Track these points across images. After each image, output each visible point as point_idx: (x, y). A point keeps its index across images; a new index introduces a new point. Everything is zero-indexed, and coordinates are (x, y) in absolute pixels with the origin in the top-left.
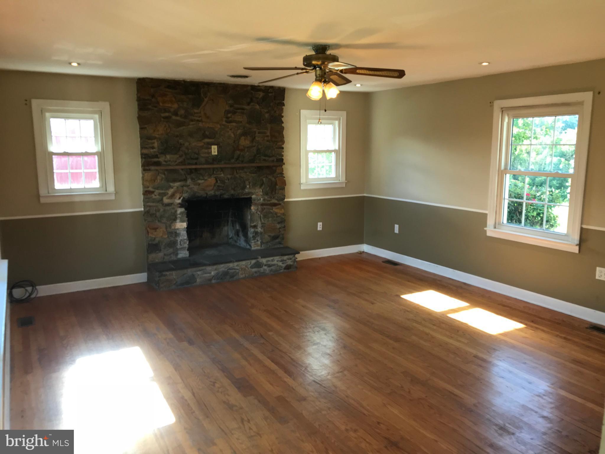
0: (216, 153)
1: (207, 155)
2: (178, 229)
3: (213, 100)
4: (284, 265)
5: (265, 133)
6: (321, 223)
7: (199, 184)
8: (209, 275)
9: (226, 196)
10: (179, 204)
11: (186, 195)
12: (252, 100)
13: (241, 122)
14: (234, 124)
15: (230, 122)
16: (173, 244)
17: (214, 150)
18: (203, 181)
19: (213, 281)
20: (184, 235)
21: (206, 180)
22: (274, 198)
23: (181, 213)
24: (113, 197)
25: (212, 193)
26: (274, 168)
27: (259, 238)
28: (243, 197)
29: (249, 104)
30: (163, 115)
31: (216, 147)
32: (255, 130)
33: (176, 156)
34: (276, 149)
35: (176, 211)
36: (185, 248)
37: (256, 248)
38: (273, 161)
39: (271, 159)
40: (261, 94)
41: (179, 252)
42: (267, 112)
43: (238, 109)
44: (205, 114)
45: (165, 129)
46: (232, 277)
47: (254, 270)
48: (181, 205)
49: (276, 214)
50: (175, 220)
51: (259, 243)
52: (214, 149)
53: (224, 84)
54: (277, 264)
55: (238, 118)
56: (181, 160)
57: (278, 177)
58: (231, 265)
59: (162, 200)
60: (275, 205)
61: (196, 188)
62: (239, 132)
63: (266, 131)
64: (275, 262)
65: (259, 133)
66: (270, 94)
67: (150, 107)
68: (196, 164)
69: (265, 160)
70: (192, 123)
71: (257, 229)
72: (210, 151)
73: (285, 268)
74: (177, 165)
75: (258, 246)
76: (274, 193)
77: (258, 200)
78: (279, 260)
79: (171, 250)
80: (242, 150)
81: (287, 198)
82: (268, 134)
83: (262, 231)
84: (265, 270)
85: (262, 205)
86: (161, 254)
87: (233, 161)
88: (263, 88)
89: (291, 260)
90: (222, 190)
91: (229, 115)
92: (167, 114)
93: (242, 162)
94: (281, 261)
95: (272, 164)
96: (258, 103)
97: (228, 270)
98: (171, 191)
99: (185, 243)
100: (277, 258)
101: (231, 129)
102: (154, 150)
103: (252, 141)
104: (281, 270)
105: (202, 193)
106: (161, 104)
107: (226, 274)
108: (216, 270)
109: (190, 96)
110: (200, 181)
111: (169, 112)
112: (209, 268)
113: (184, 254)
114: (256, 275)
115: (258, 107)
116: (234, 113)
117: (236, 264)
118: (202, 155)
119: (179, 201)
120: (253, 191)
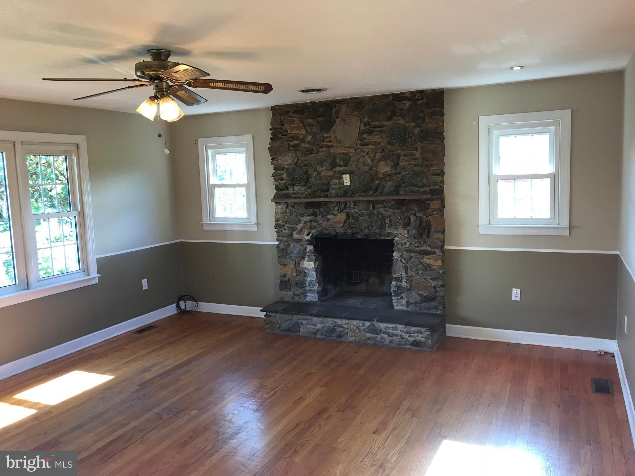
0: (349, 184)
1: (339, 186)
2: (306, 268)
3: (344, 120)
4: (412, 339)
5: (412, 155)
6: (519, 291)
7: (328, 220)
8: (314, 327)
9: (359, 236)
10: (308, 240)
11: (314, 231)
12: (394, 114)
13: (379, 143)
14: (371, 147)
15: (366, 145)
16: (301, 284)
17: (347, 180)
18: (333, 216)
19: (319, 336)
20: (312, 276)
21: (335, 215)
22: (425, 243)
23: (310, 251)
24: (256, 229)
25: (342, 231)
26: (428, 202)
27: (404, 295)
28: (382, 238)
29: (389, 119)
30: (291, 143)
31: (348, 176)
32: (399, 152)
33: (303, 188)
34: (430, 177)
35: (306, 248)
36: (314, 290)
37: (400, 308)
38: (425, 192)
39: (422, 190)
40: (408, 103)
41: (308, 294)
42: (415, 127)
43: (375, 127)
44: (336, 138)
45: (292, 158)
46: (340, 336)
47: (369, 335)
48: (310, 243)
49: (429, 266)
50: (303, 258)
51: (404, 301)
52: (346, 178)
53: (357, 98)
54: (401, 336)
55: (375, 138)
56: (309, 191)
57: (432, 214)
58: (339, 321)
59: (291, 235)
60: (426, 253)
61: (325, 224)
62: (378, 156)
63: (415, 152)
64: (398, 332)
65: (405, 155)
66: (419, 102)
67: (280, 136)
68: (326, 196)
69: (412, 191)
70: (322, 150)
71: (402, 282)
72: (341, 182)
73: (412, 344)
74: (305, 198)
75: (402, 305)
76: (424, 236)
77: (402, 245)
78: (403, 331)
79: (300, 291)
80: (380, 179)
81: (448, 245)
82: (418, 155)
83: (408, 286)
84: (382, 338)
85: (408, 251)
86: (290, 293)
87: (371, 192)
88: (408, 95)
89: (421, 335)
90: (355, 228)
91: (364, 136)
92: (296, 142)
93: (381, 193)
94: (407, 332)
95: (424, 197)
96: (403, 117)
97: (334, 326)
98: (299, 227)
99: (314, 285)
100: (400, 326)
101: (368, 153)
102: (284, 181)
103: (395, 166)
104: (406, 344)
105: (331, 231)
106: (289, 132)
107: (332, 330)
108: (321, 323)
109: (320, 119)
110: (330, 217)
111: (298, 139)
112: (315, 319)
113: (312, 297)
114: (371, 342)
115: (402, 121)
116: (370, 133)
117: (344, 321)
118: (333, 186)
119: (308, 238)
120: (394, 232)
